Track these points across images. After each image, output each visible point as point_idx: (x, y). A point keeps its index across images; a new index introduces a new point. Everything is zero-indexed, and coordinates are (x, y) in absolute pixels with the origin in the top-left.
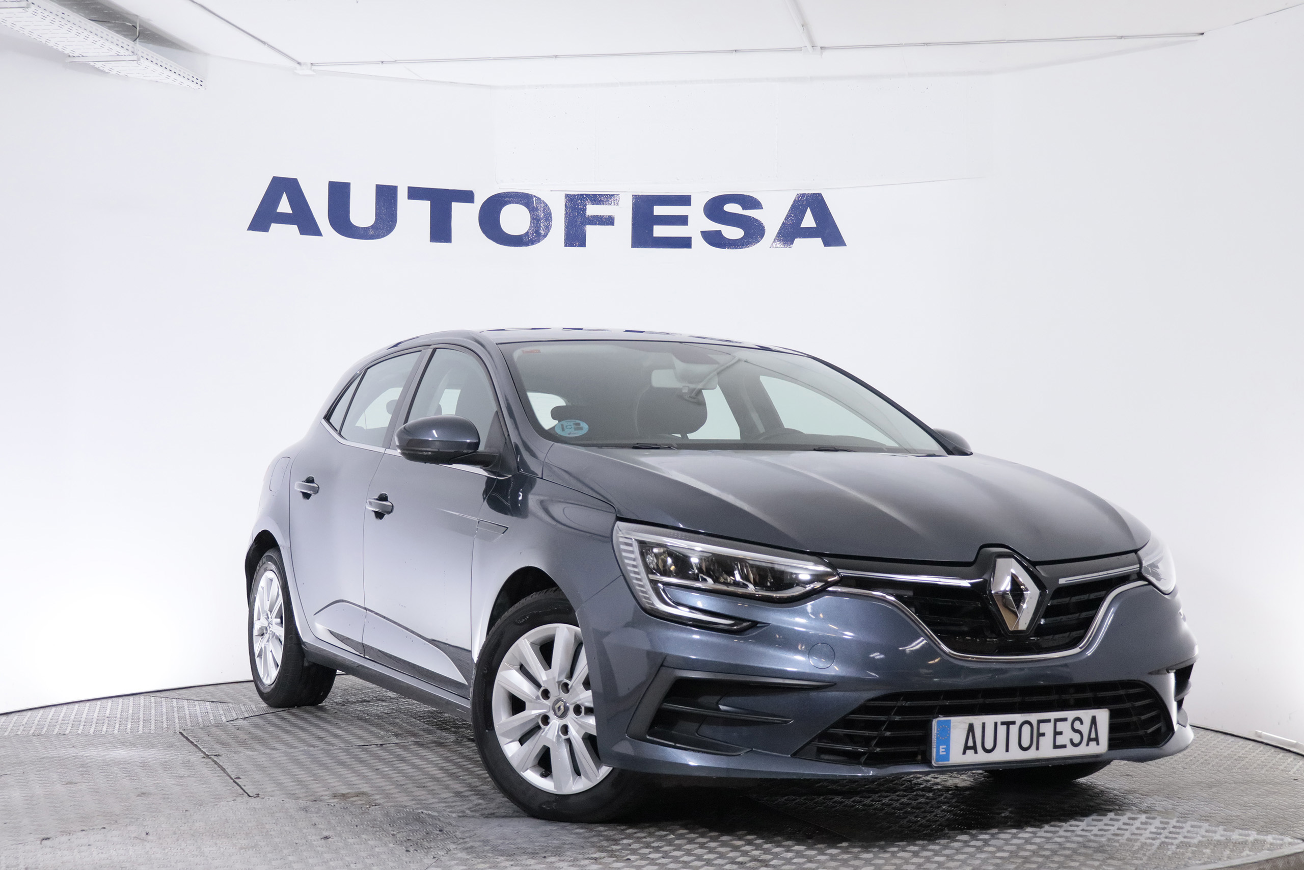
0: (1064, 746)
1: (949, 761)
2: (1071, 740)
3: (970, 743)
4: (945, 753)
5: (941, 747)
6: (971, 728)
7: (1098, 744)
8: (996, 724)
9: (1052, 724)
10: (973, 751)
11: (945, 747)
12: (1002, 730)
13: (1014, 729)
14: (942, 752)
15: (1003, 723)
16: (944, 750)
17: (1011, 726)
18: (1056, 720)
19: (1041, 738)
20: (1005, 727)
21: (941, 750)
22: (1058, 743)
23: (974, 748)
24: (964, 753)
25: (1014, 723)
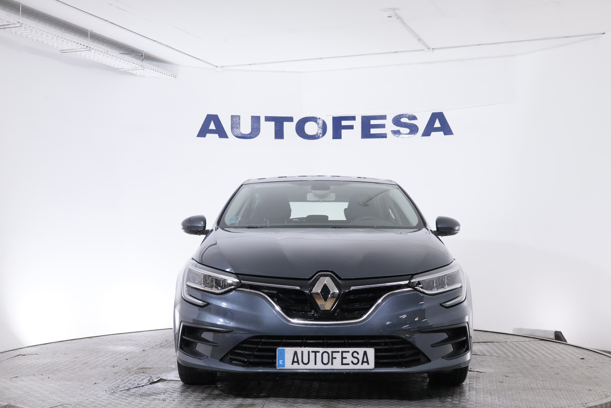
0: (348, 364)
1: (285, 367)
2: (352, 362)
3: (296, 360)
4: (282, 364)
5: (280, 361)
6: (296, 353)
7: (368, 364)
8: (309, 352)
9: (340, 354)
10: (297, 363)
11: (282, 361)
12: (312, 355)
13: (319, 355)
14: (281, 363)
15: (312, 352)
16: (282, 362)
17: (317, 353)
18: (342, 352)
19: (334, 360)
20: (314, 353)
21: (280, 362)
22: (344, 363)
23: (298, 362)
24: (292, 364)
25: (319, 352)
